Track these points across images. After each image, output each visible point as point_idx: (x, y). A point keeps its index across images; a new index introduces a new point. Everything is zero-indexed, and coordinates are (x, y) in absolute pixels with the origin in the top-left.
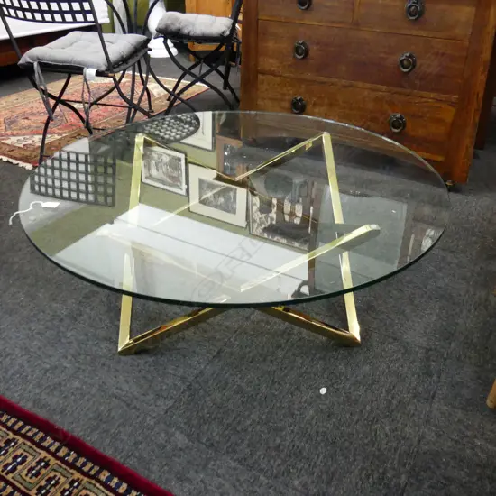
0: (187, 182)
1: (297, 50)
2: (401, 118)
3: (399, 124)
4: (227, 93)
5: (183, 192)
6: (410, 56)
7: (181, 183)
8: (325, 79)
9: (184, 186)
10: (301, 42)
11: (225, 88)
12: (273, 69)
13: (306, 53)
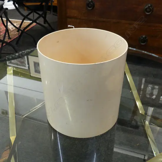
0: (28, 64)
1: (88, 5)
2: (145, 38)
3: (144, 41)
4: (46, 25)
5: (27, 68)
6: (151, 6)
7: (25, 64)
8: (104, 20)
9: (27, 66)
10: (90, 1)
11: (45, 23)
12: (75, 15)
13: (93, 6)
